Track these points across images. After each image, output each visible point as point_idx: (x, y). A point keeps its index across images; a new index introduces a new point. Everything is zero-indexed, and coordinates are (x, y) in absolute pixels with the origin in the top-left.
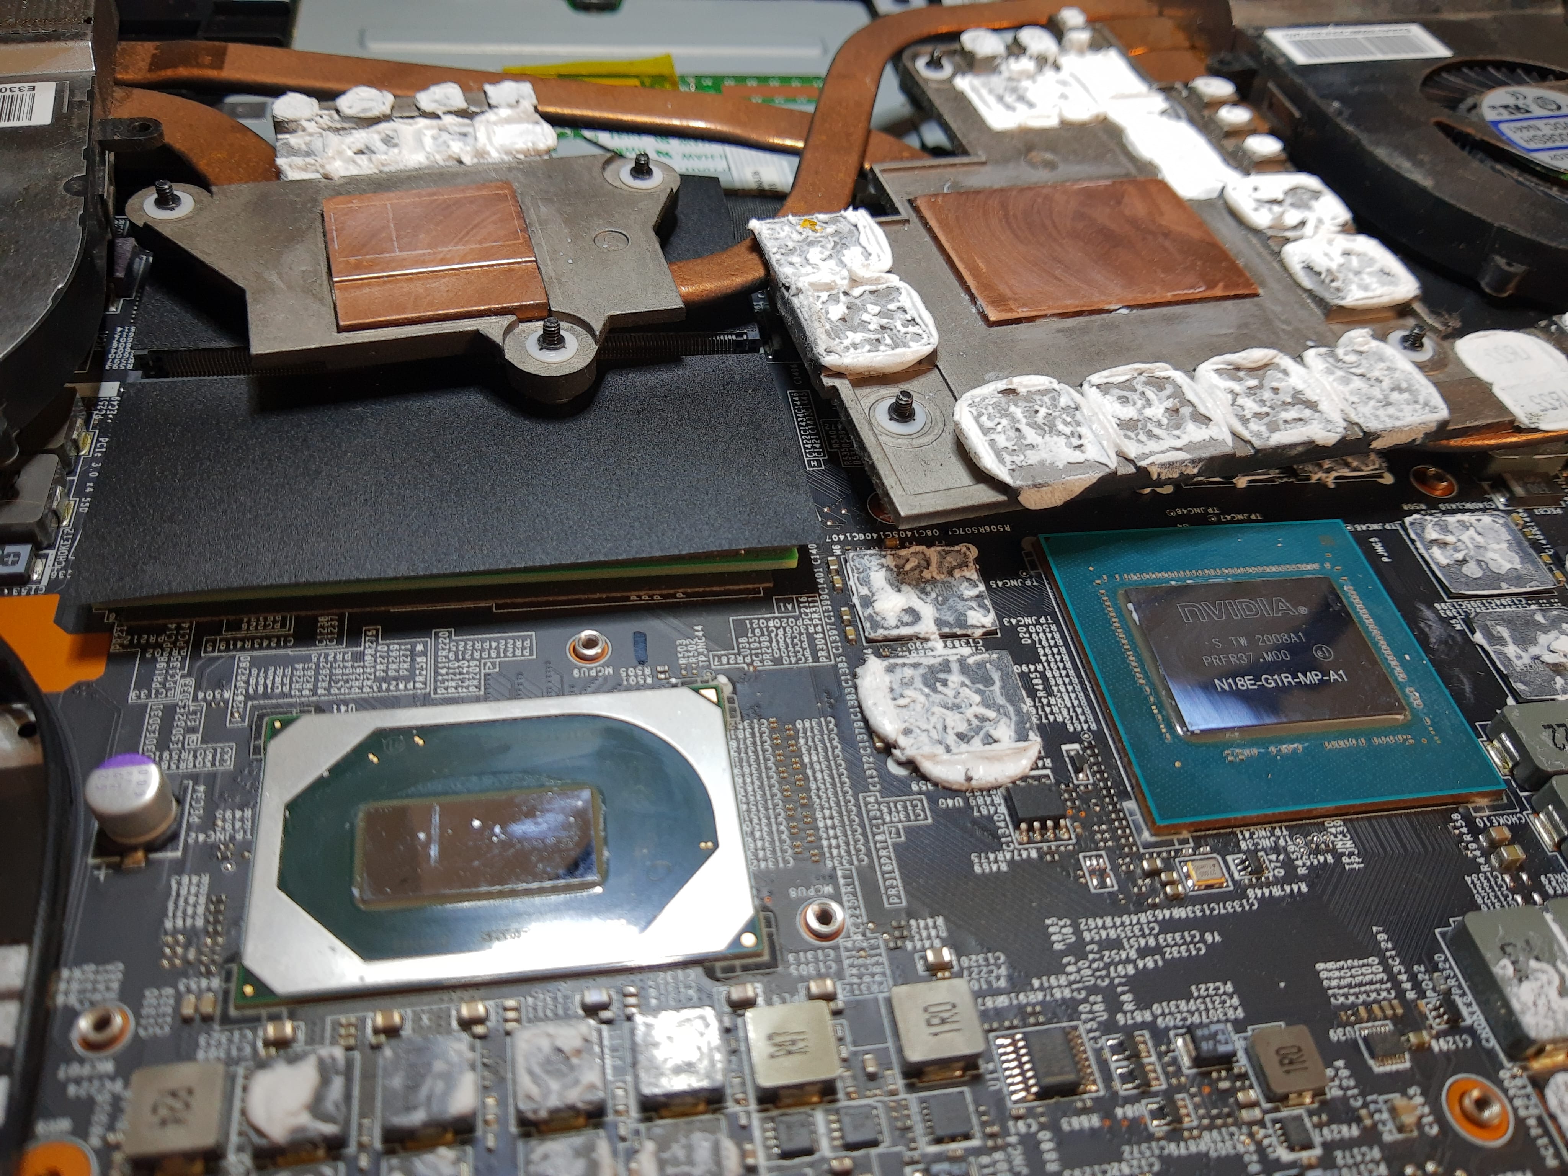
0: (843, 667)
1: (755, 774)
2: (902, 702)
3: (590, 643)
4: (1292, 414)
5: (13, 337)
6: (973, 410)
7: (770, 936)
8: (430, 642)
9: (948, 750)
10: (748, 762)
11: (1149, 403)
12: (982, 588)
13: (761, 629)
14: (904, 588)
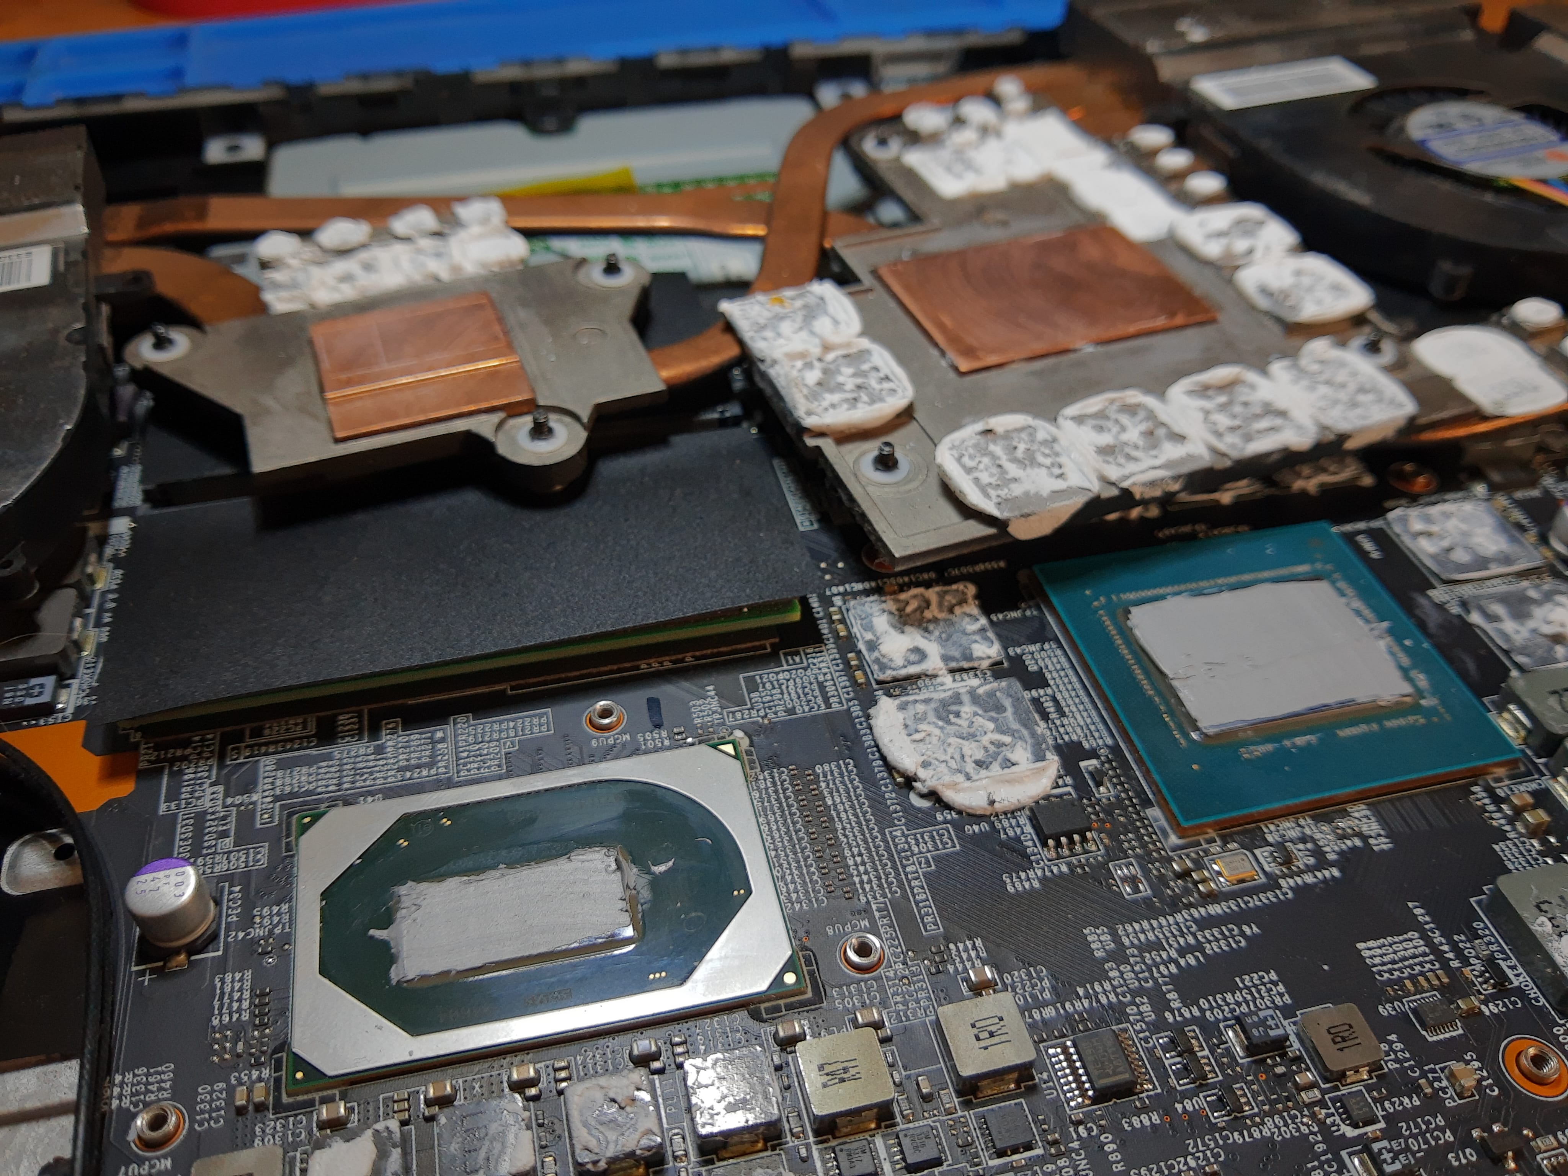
0: (856, 710)
1: (781, 821)
2: (917, 736)
3: (606, 713)
4: (1264, 424)
5: (27, 477)
6: (955, 452)
7: (811, 974)
8: (449, 728)
9: (968, 778)
10: (772, 810)
11: (1123, 429)
12: (983, 621)
13: (772, 683)
14: (908, 629)
